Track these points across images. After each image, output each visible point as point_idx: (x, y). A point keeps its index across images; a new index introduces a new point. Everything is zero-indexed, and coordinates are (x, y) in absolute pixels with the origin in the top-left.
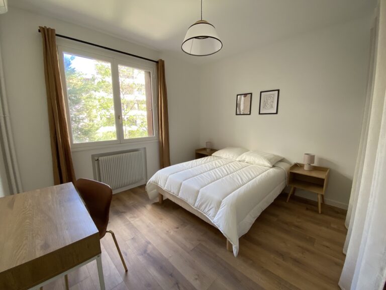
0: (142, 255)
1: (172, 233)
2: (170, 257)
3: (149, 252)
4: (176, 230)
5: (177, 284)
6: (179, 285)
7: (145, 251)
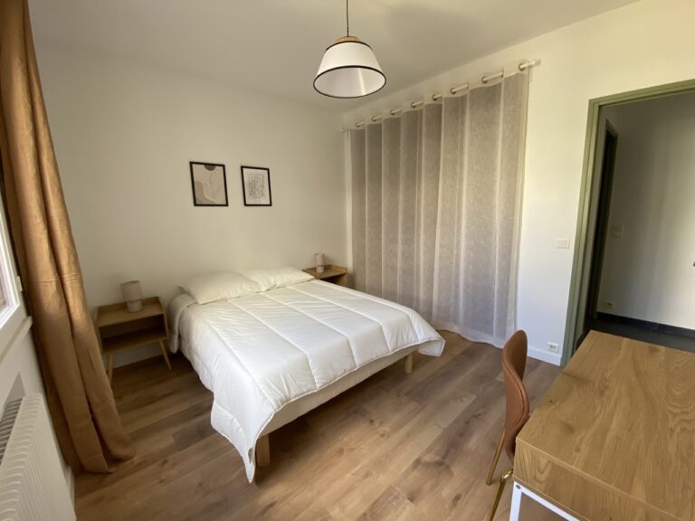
0: (448, 467)
1: (386, 428)
2: (439, 426)
3: (438, 458)
4: (376, 424)
5: (476, 416)
6: (477, 414)
7: (440, 464)
